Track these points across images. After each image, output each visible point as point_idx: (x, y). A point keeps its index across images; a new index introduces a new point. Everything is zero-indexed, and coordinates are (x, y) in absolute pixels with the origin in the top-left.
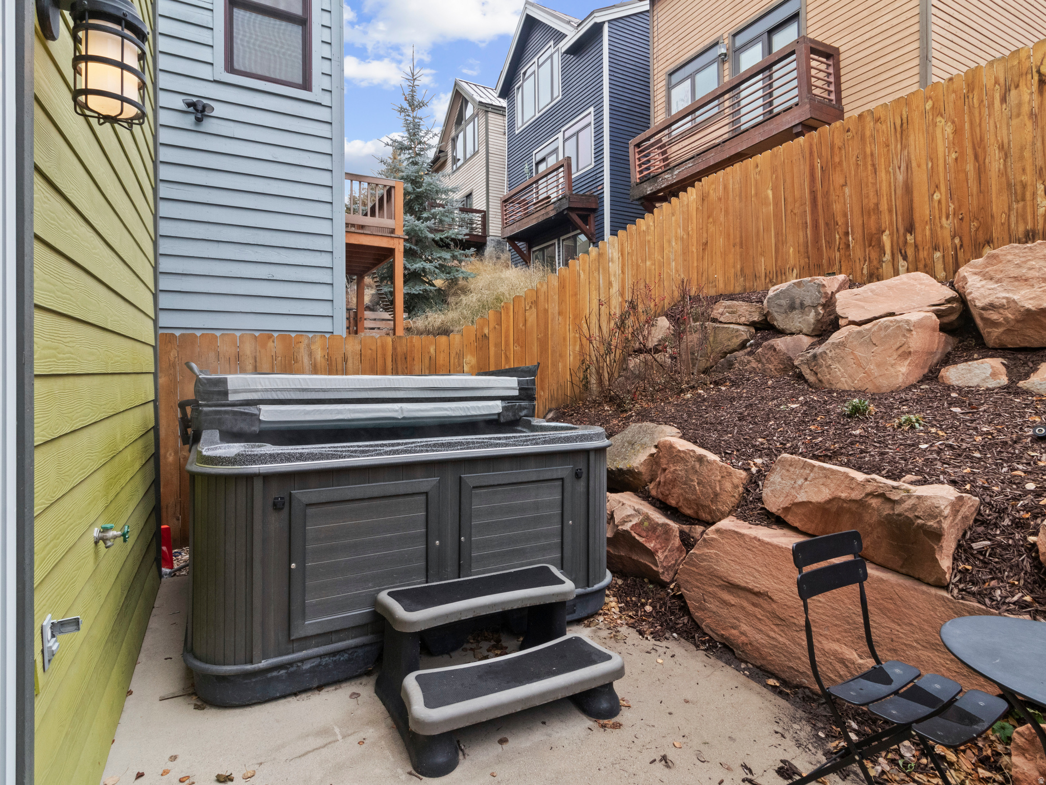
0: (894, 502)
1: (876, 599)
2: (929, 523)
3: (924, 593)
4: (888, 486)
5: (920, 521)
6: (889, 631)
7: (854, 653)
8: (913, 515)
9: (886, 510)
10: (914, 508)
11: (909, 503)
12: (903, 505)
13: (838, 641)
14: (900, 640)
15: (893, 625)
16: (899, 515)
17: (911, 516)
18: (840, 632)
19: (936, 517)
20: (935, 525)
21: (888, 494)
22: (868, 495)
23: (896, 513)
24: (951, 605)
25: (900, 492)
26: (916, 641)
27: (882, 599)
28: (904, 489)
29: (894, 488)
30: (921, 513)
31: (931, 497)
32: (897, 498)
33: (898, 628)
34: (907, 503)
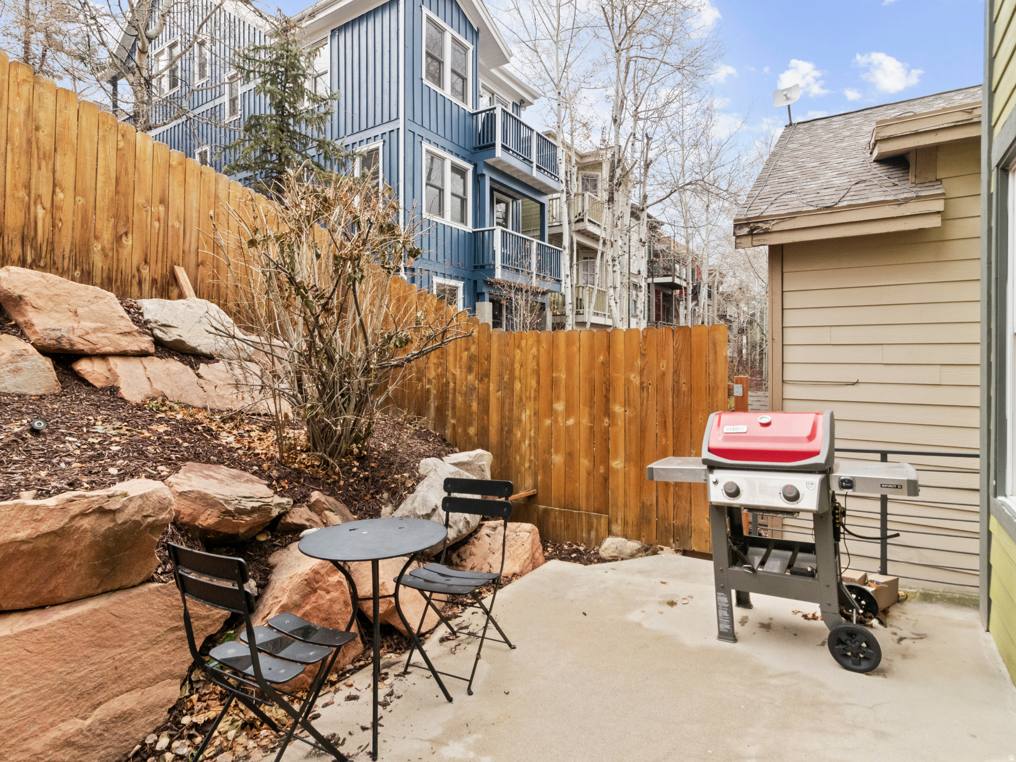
0: (113, 512)
1: (92, 636)
2: (161, 517)
3: (139, 595)
4: (102, 498)
5: (150, 520)
6: (111, 661)
7: (77, 720)
8: (140, 516)
9: (105, 524)
10: (141, 509)
11: (132, 508)
12: (126, 511)
13: (52, 725)
14: (124, 662)
15: (113, 652)
16: (124, 523)
17: (138, 518)
18: (51, 713)
19: (166, 509)
20: (167, 516)
21: (107, 506)
22: (73, 518)
23: (120, 522)
24: (165, 591)
25: (117, 498)
26: (139, 650)
27: (98, 632)
28: (121, 495)
29: (109, 497)
30: (151, 511)
31: (153, 492)
32: (118, 506)
33: (120, 650)
34: (130, 507)
